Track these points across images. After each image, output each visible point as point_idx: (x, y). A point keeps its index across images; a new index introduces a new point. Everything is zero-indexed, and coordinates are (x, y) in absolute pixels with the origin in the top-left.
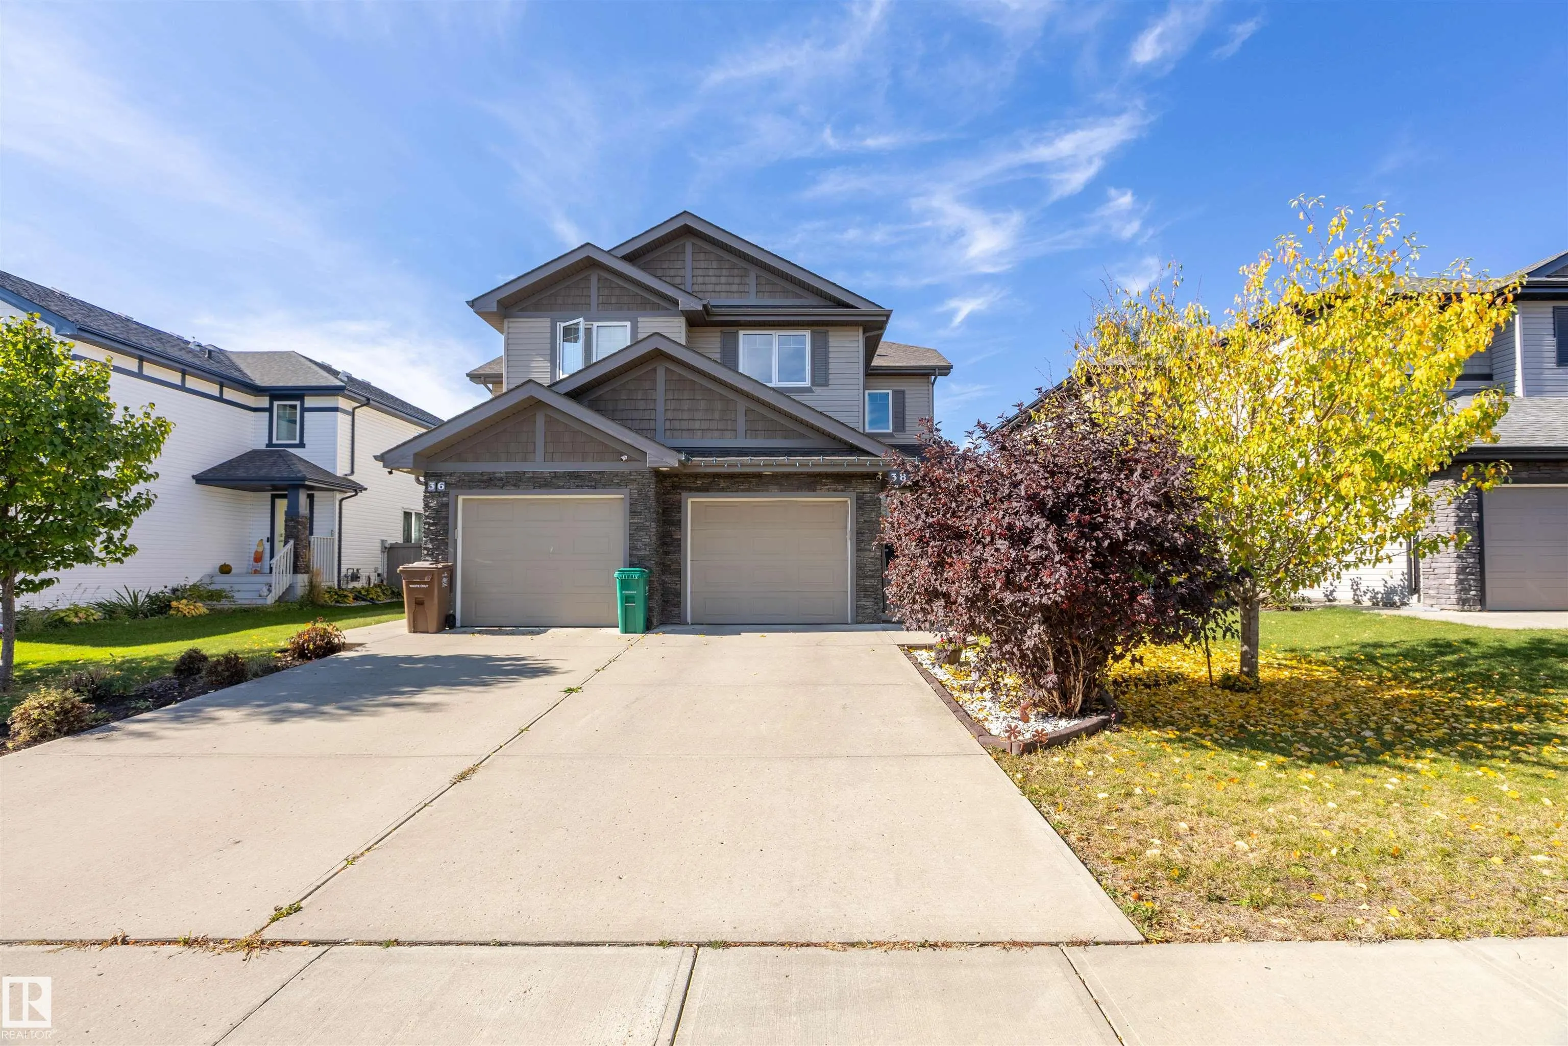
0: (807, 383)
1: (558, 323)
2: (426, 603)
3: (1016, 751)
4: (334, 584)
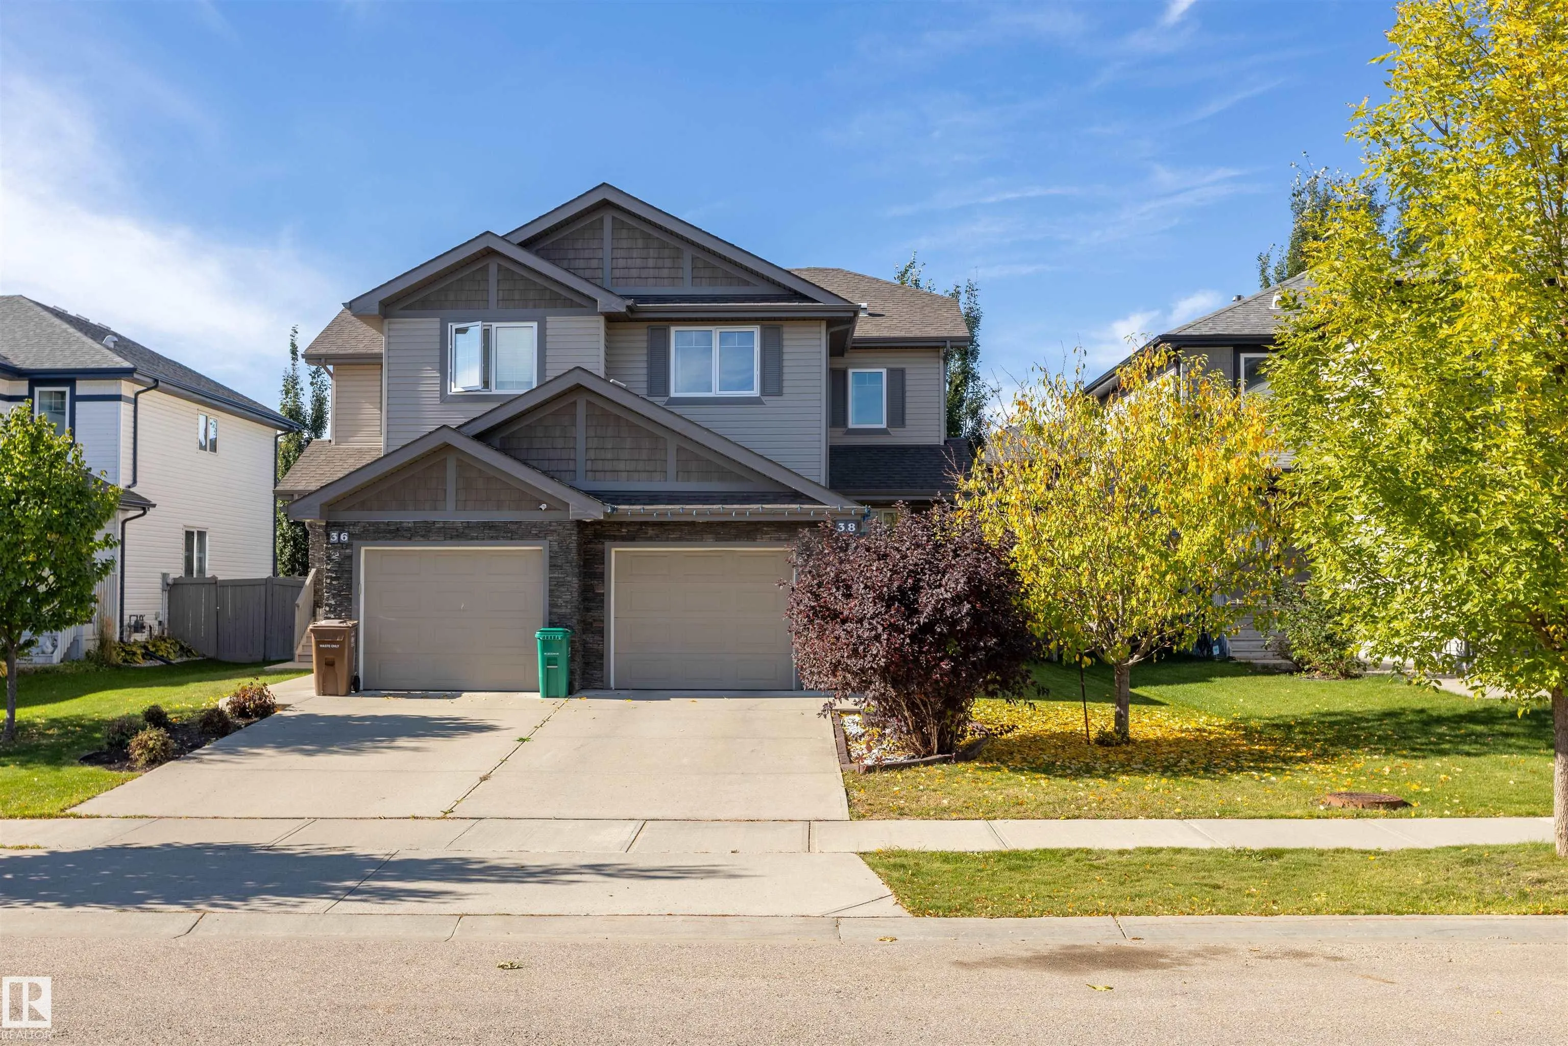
0: (756, 392)
1: (450, 325)
2: (337, 665)
3: (861, 772)
4: (117, 637)
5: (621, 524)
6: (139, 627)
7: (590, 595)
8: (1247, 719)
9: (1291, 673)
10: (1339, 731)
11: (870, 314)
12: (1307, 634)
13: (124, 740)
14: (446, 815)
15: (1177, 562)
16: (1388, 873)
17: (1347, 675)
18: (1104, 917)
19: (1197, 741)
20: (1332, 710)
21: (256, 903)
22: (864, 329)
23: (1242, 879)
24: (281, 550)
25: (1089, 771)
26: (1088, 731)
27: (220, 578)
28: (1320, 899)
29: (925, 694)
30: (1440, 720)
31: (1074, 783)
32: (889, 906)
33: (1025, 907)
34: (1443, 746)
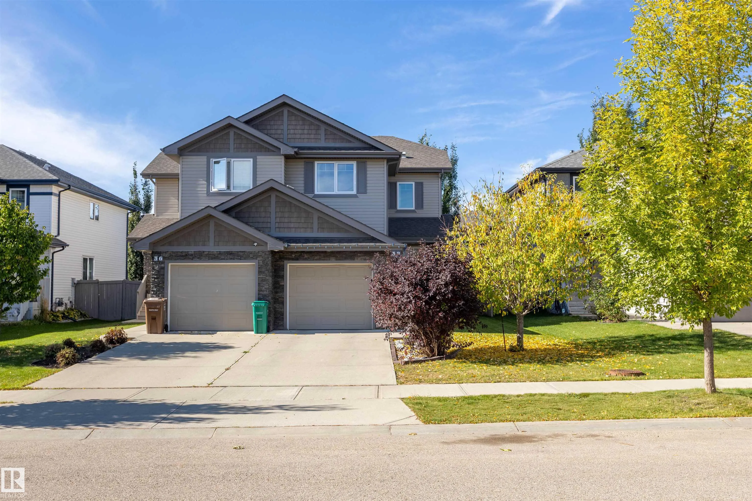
0: (354, 192)
1: (211, 159)
2: (157, 319)
3: (403, 364)
4: (49, 309)
5: (292, 252)
6: (60, 304)
7: (278, 285)
8: (577, 340)
9: (596, 320)
10: (616, 344)
11: (407, 157)
12: (603, 302)
13: (53, 355)
14: (209, 386)
15: (543, 267)
16: (634, 402)
17: (620, 321)
18: (510, 423)
19: (553, 349)
20: (613, 336)
21: (119, 425)
22: (404, 164)
23: (570, 406)
24: (130, 268)
25: (505, 362)
26: (505, 346)
27: (100, 280)
28: (604, 413)
29: (432, 328)
30: (660, 339)
31: (498, 367)
32: (414, 420)
33: (474, 419)
34: (661, 350)
